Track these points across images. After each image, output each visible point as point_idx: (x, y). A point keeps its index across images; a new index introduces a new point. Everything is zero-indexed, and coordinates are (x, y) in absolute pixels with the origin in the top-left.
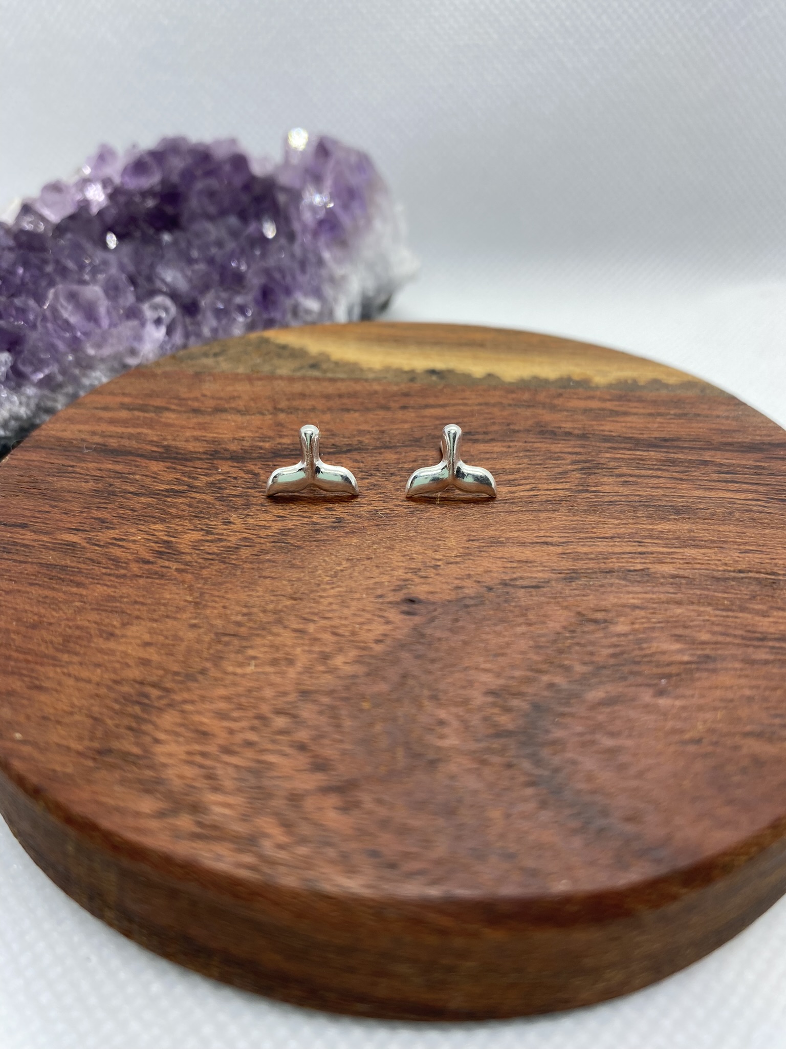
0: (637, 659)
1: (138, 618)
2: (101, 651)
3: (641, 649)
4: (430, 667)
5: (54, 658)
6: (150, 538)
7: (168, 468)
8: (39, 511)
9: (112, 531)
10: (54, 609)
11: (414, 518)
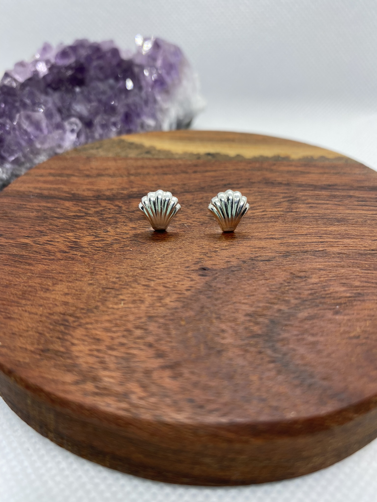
0: (323, 296)
1: (61, 280)
2: (42, 298)
3: (325, 291)
4: (216, 302)
5: (18, 303)
6: (66, 240)
7: (74, 204)
8: (8, 228)
9: (46, 237)
10: (17, 277)
11: (203, 227)
